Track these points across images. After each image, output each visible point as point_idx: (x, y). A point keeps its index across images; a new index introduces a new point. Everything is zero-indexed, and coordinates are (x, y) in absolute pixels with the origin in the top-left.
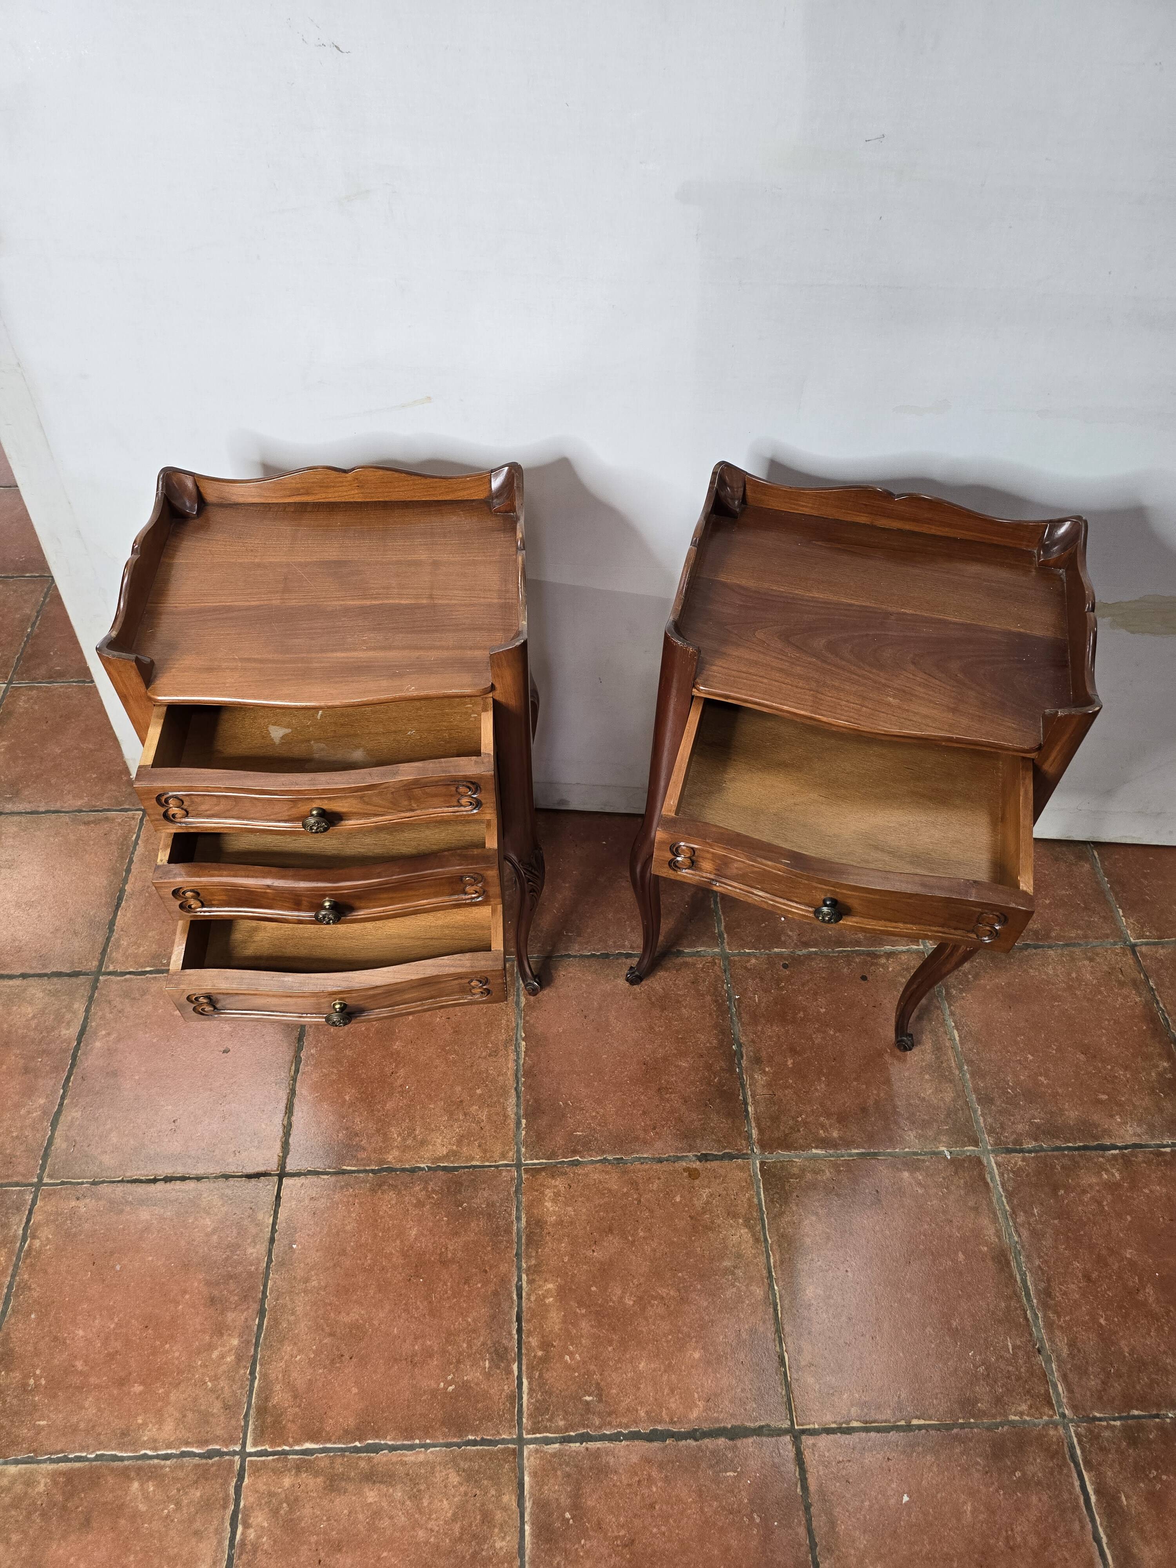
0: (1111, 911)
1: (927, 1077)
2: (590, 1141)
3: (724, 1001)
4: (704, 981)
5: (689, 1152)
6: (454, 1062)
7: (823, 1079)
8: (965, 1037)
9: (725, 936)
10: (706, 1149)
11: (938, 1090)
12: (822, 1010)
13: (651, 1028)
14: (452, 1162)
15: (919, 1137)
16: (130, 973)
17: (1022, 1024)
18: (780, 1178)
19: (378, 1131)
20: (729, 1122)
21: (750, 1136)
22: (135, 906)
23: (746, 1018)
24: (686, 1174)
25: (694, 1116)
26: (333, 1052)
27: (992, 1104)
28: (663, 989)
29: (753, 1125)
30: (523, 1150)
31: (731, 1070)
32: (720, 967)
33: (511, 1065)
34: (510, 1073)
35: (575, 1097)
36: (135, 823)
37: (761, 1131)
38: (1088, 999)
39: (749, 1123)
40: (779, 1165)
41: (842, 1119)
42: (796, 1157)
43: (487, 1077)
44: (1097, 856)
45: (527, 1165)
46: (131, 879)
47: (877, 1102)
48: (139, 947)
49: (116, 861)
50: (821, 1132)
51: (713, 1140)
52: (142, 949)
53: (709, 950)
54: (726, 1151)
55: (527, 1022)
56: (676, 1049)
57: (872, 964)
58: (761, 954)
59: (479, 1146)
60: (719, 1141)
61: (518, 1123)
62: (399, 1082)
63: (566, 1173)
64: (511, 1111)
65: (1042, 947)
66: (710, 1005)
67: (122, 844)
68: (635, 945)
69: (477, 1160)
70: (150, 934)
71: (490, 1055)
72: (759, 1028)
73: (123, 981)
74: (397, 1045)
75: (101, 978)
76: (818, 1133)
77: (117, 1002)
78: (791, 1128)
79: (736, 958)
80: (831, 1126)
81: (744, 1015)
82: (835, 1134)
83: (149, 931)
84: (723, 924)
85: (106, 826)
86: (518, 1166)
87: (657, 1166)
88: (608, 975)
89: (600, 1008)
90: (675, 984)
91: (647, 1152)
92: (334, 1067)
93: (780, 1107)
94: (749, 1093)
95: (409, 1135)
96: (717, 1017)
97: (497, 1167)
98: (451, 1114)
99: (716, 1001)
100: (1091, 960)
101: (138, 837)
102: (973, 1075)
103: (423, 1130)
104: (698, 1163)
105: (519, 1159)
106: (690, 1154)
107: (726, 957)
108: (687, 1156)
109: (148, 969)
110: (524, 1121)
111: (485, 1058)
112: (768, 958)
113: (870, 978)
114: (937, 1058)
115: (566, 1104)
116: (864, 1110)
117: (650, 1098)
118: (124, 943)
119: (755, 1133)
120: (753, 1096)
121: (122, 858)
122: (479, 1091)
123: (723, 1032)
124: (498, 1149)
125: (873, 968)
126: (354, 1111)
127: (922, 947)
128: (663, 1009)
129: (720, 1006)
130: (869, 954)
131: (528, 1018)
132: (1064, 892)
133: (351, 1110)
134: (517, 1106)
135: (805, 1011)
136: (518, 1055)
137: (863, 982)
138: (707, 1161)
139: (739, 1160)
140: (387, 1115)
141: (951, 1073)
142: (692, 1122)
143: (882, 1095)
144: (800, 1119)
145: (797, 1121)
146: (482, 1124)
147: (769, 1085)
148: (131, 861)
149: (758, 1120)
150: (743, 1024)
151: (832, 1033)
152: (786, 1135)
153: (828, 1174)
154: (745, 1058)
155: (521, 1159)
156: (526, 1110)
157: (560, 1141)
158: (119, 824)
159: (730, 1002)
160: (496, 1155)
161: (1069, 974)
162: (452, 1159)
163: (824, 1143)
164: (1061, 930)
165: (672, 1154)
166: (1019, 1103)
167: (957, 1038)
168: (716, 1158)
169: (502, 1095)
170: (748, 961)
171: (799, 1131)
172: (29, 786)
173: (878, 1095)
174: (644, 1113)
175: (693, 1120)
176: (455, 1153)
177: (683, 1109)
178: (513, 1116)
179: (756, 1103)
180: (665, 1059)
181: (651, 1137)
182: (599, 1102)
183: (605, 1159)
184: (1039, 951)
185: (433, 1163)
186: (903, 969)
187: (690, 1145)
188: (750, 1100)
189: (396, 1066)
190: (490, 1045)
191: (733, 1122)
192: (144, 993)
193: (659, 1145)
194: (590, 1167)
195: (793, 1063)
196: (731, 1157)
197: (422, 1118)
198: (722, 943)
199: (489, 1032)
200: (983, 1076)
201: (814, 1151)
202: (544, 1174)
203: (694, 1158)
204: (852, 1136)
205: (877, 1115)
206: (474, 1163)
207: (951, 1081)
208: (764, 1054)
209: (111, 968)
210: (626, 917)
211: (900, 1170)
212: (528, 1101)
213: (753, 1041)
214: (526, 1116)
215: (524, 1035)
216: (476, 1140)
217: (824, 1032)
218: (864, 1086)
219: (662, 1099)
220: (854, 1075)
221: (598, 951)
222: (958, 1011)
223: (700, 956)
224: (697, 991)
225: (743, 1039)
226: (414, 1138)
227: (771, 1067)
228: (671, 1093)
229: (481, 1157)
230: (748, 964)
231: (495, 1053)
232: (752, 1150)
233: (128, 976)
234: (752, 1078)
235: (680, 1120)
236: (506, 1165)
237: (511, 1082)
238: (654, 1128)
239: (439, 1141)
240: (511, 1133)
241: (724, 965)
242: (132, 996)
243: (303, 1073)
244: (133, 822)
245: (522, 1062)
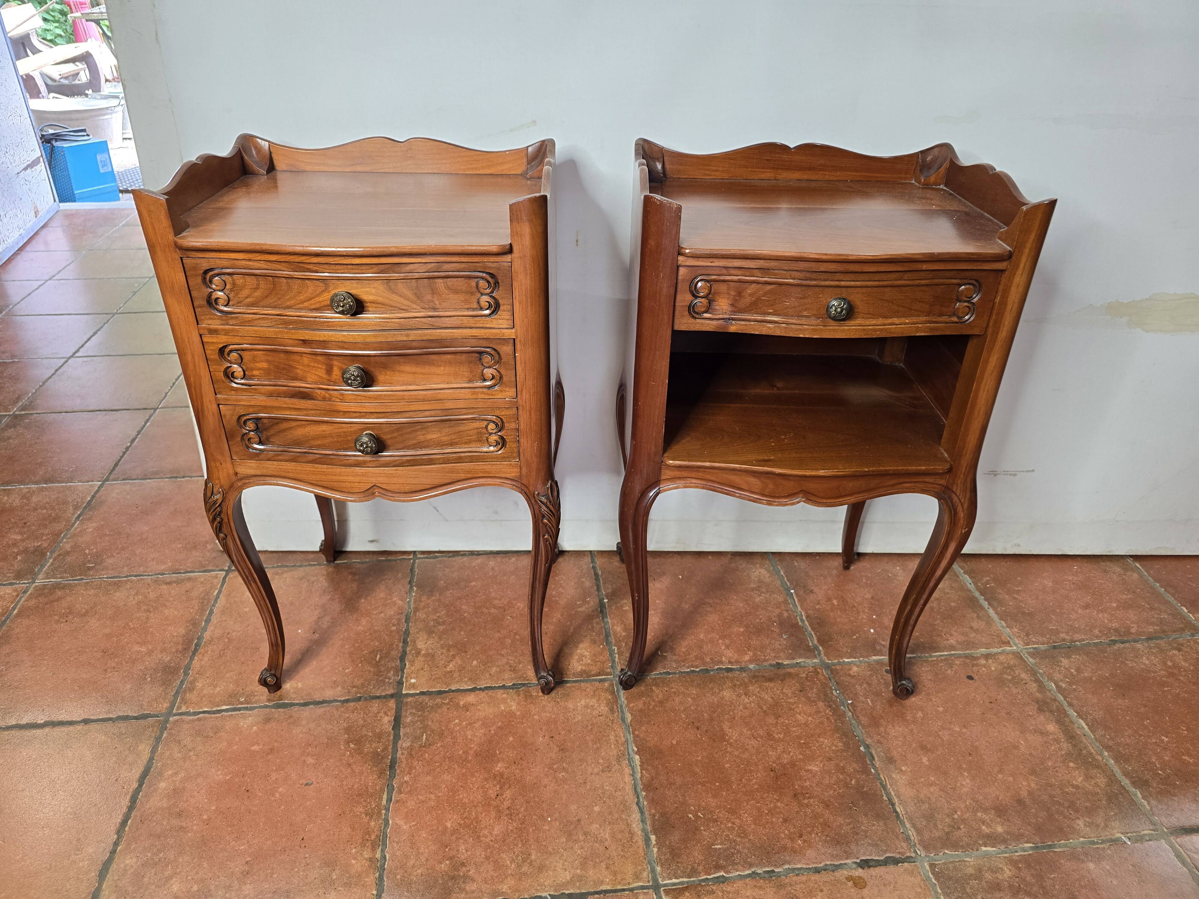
0: (1176, 609)
1: (1071, 765)
2: (733, 854)
3: (838, 706)
4: (812, 689)
5: (847, 859)
6: (564, 780)
7: (966, 774)
8: (1093, 725)
9: (821, 648)
10: (864, 854)
11: (1088, 777)
12: (941, 709)
13: (770, 735)
14: (579, 888)
15: (1089, 825)
16: (204, 712)
17: (1143, 709)
18: (957, 881)
19: (487, 858)
20: (881, 824)
21: (907, 839)
22: (213, 651)
23: (864, 720)
24: (850, 884)
25: (840, 820)
26: (429, 778)
27: (1149, 786)
28: (772, 698)
29: (908, 825)
30: (658, 869)
31: (865, 770)
32: (823, 675)
33: (628, 779)
34: (629, 789)
35: (704, 808)
36: (218, 583)
37: (918, 831)
38: (1194, 683)
39: (903, 824)
40: (951, 866)
41: (1000, 811)
42: (967, 856)
43: (603, 793)
44: (1140, 567)
45: (665, 885)
46: (210, 628)
47: (1030, 793)
48: (215, 687)
49: (196, 614)
50: (984, 827)
51: (869, 844)
52: (218, 689)
53: (808, 661)
54: (887, 855)
55: (638, 736)
56: (801, 754)
57: (973, 665)
58: (861, 662)
59: (607, 868)
60: (877, 845)
61: (647, 840)
62: (506, 804)
63: (713, 892)
64: (637, 827)
65: (1128, 641)
66: (825, 711)
67: (203, 599)
68: (733, 660)
69: (608, 884)
70: (228, 675)
71: (603, 771)
72: (882, 729)
73: (193, 721)
74: (499, 767)
75: (171, 719)
76: (980, 829)
77: (187, 741)
78: (949, 826)
79: (837, 667)
80: (991, 820)
81: (861, 718)
82: (1000, 829)
83: (227, 672)
84: (815, 638)
85: (188, 585)
86: (656, 887)
87: (817, 877)
88: (712, 689)
89: (712, 719)
90: (783, 693)
91: (800, 862)
92: (431, 793)
93: (930, 804)
94: (893, 793)
95: (524, 861)
96: (836, 721)
97: (631, 890)
98: (570, 835)
99: (830, 706)
100: (1179, 650)
101: (220, 592)
102: (1117, 760)
103: (539, 854)
104: (860, 870)
105: (655, 880)
106: (848, 861)
107: (828, 667)
108: (845, 864)
109: (224, 707)
110: (653, 838)
111: (598, 774)
112: (869, 666)
113: (976, 677)
114: (1074, 746)
115: (697, 817)
116: (1020, 801)
117: (787, 805)
118: (199, 685)
119: (912, 833)
120: (898, 797)
121: (202, 610)
122: (597, 809)
123: (845, 735)
124: (629, 869)
125: (975, 668)
126: (457, 838)
127: (1015, 648)
128: (778, 717)
129: (835, 711)
130: (966, 657)
131: (637, 733)
132: (1125, 597)
133: (454, 838)
134: (642, 821)
135: (922, 711)
136: (633, 769)
137: (971, 682)
138: (869, 867)
139: (906, 864)
140: (496, 841)
141: (1094, 759)
142: (840, 826)
143: (1033, 785)
144: (956, 816)
145: (953, 819)
146: (606, 844)
147: (911, 784)
148: (211, 612)
149: (910, 819)
150: (864, 727)
151: (957, 729)
152: (948, 834)
153: (1008, 872)
154: (876, 758)
155: (657, 880)
156: (653, 826)
157: (697, 855)
158: (202, 582)
159: (844, 707)
160: (629, 878)
161: (1165, 664)
162: (578, 884)
163: (992, 839)
164: (1138, 627)
165: (828, 863)
166: (1176, 784)
167: (1086, 727)
168: (878, 863)
169: (623, 811)
170: (850, 669)
171: (959, 828)
172: (112, 556)
173: (1029, 785)
174: (785, 821)
175: (841, 825)
176: (580, 878)
177: (827, 813)
178: (640, 833)
179: (902, 802)
180: (793, 764)
181: (799, 845)
182: (732, 812)
183: (753, 873)
184: (1127, 645)
185: (556, 890)
186: (1005, 667)
187: (846, 852)
188: (896, 800)
189: (501, 788)
190: (601, 761)
191: (885, 824)
192: (217, 730)
193: (810, 853)
194: (739, 884)
195: (929, 760)
196: (896, 862)
197: (537, 841)
198: (819, 654)
199: (598, 749)
200: (1127, 760)
201: (984, 849)
202: (687, 894)
203: (854, 866)
204: (1019, 829)
205: (1036, 806)
206: (604, 887)
207: (1098, 767)
208: (895, 753)
209: (184, 709)
210: (717, 637)
211: (1083, 862)
212: (654, 816)
213: (879, 742)
214: (655, 831)
215: (636, 749)
216: (602, 862)
217: (950, 729)
218: (1011, 779)
219: (801, 805)
220: (996, 769)
221: (697, 667)
222: (1075, 702)
223: (800, 667)
224: (808, 699)
225: (869, 741)
226: (531, 864)
227: (907, 765)
228: (809, 798)
229: (611, 880)
230: (851, 672)
231: (608, 768)
232: (915, 852)
233: (201, 715)
234: (890, 777)
235: (826, 825)
236: (643, 888)
237: (631, 797)
238: (801, 836)
239: (560, 865)
240: (641, 851)
241: (827, 674)
242: (205, 734)
243: (397, 801)
244: (215, 581)
245: (638, 776)
